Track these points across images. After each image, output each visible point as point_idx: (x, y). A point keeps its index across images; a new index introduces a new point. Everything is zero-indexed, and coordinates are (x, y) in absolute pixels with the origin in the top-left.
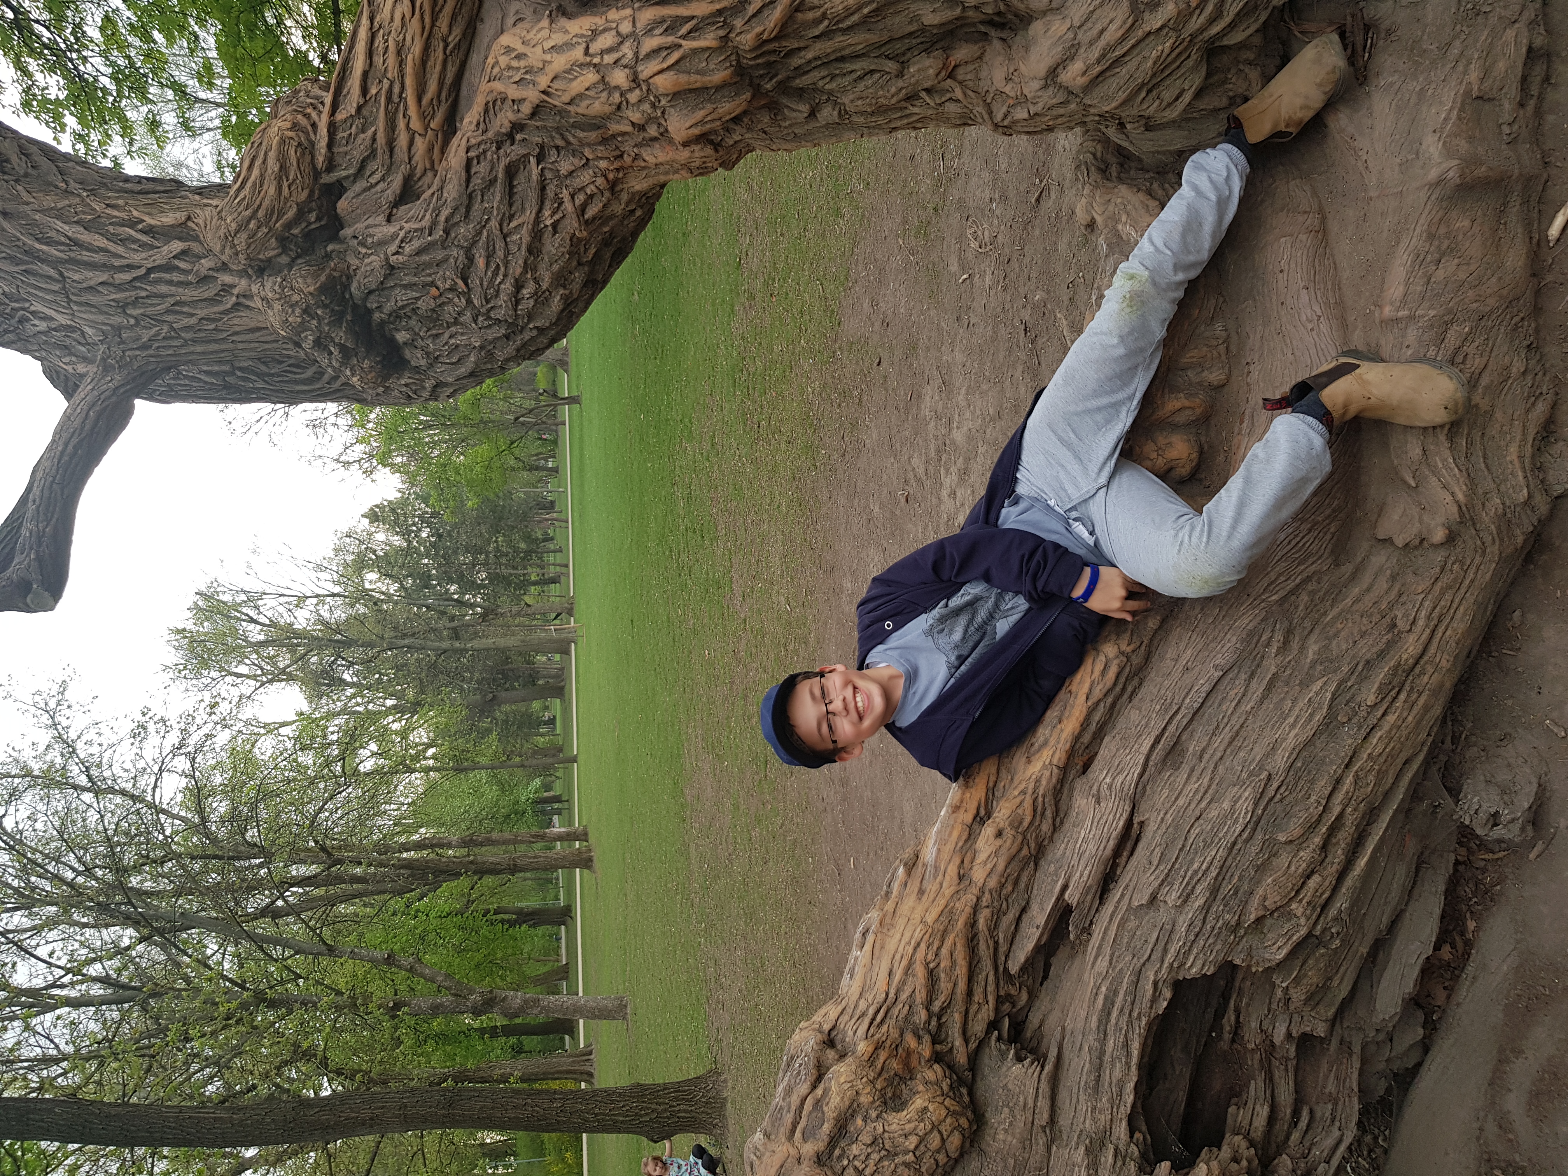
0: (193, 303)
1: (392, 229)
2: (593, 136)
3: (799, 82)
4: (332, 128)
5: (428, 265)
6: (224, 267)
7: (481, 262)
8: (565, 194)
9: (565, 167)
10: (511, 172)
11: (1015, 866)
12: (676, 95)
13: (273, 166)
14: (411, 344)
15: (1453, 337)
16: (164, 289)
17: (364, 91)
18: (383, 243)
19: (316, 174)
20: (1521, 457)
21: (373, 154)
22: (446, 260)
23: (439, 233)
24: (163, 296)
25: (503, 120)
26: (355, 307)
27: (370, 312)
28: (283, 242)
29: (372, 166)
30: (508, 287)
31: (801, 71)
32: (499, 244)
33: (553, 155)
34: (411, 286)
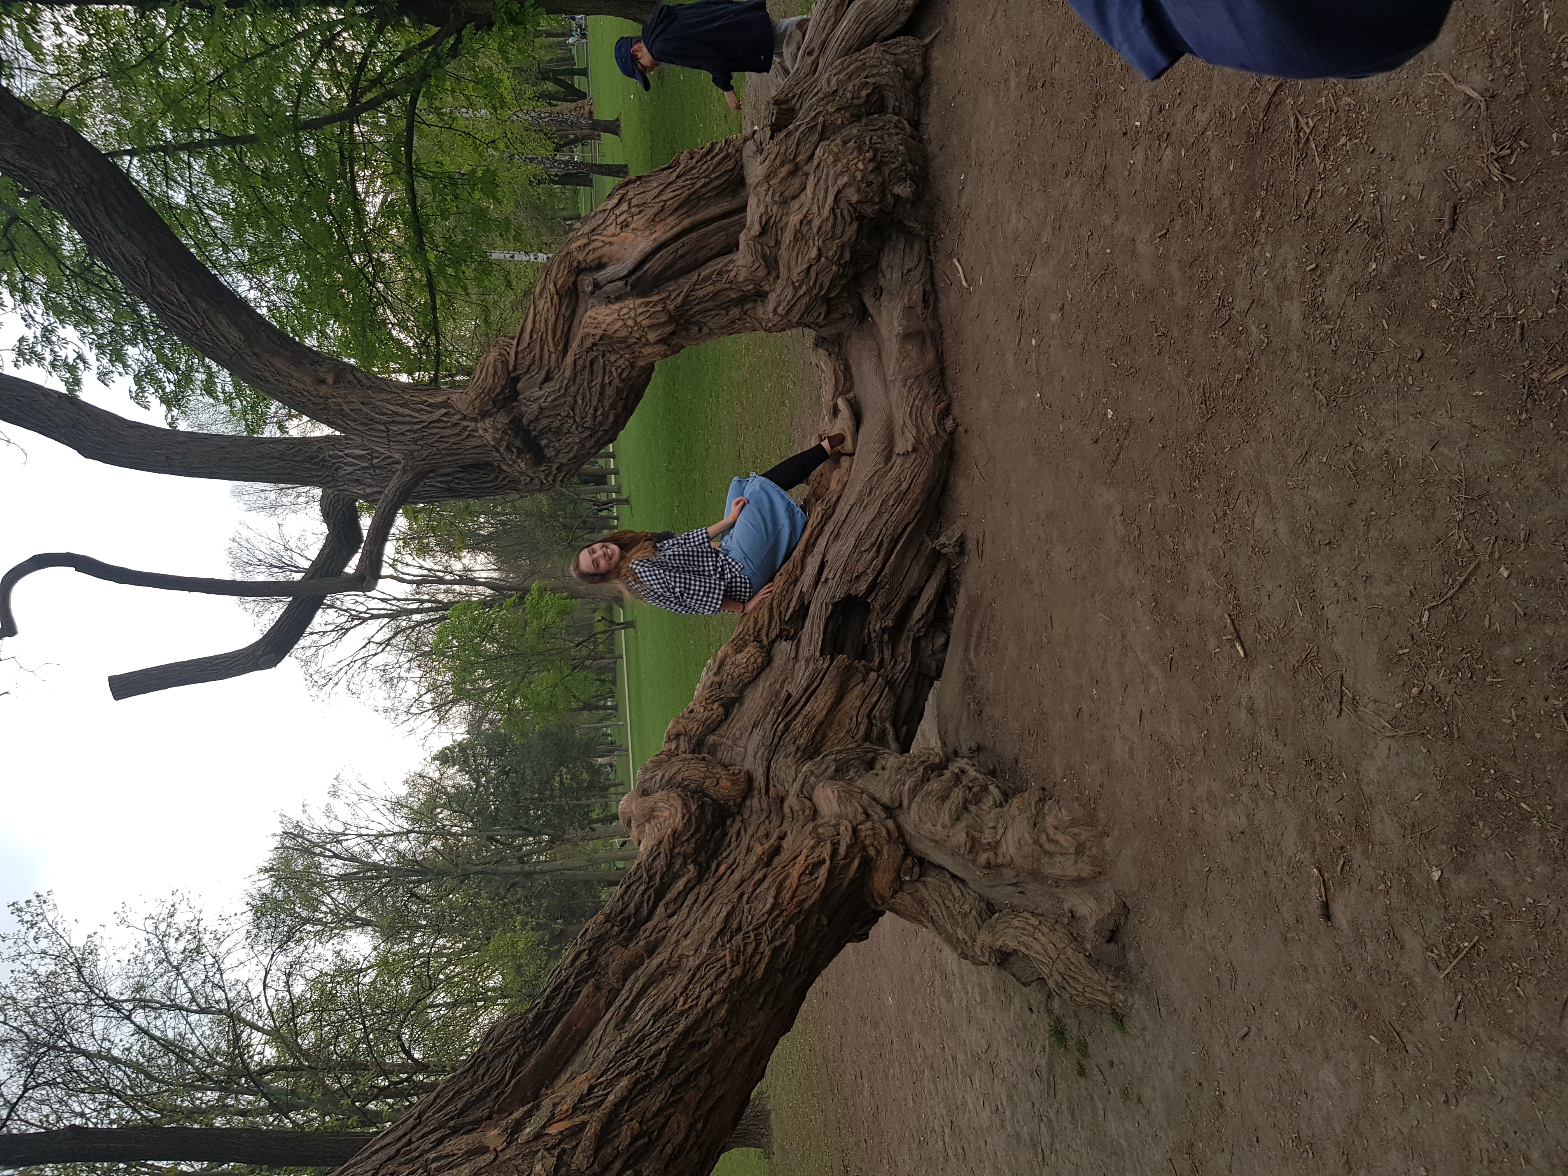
0: (449, 436)
1: (542, 393)
2: (623, 345)
3: (694, 319)
4: (517, 353)
5: (557, 406)
6: (465, 418)
7: (580, 402)
8: (613, 370)
9: (613, 359)
10: (592, 363)
11: (786, 585)
12: (650, 327)
13: (491, 371)
14: (547, 446)
15: (908, 384)
16: (436, 431)
17: (531, 337)
18: (537, 399)
19: (509, 373)
20: (933, 420)
21: (533, 363)
22: (565, 403)
23: (563, 391)
24: (435, 434)
25: (588, 343)
26: (524, 430)
27: (530, 432)
28: (494, 402)
29: (533, 367)
30: (591, 411)
31: (692, 316)
32: (588, 393)
33: (608, 355)
34: (549, 417)
